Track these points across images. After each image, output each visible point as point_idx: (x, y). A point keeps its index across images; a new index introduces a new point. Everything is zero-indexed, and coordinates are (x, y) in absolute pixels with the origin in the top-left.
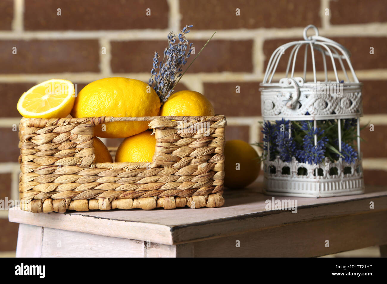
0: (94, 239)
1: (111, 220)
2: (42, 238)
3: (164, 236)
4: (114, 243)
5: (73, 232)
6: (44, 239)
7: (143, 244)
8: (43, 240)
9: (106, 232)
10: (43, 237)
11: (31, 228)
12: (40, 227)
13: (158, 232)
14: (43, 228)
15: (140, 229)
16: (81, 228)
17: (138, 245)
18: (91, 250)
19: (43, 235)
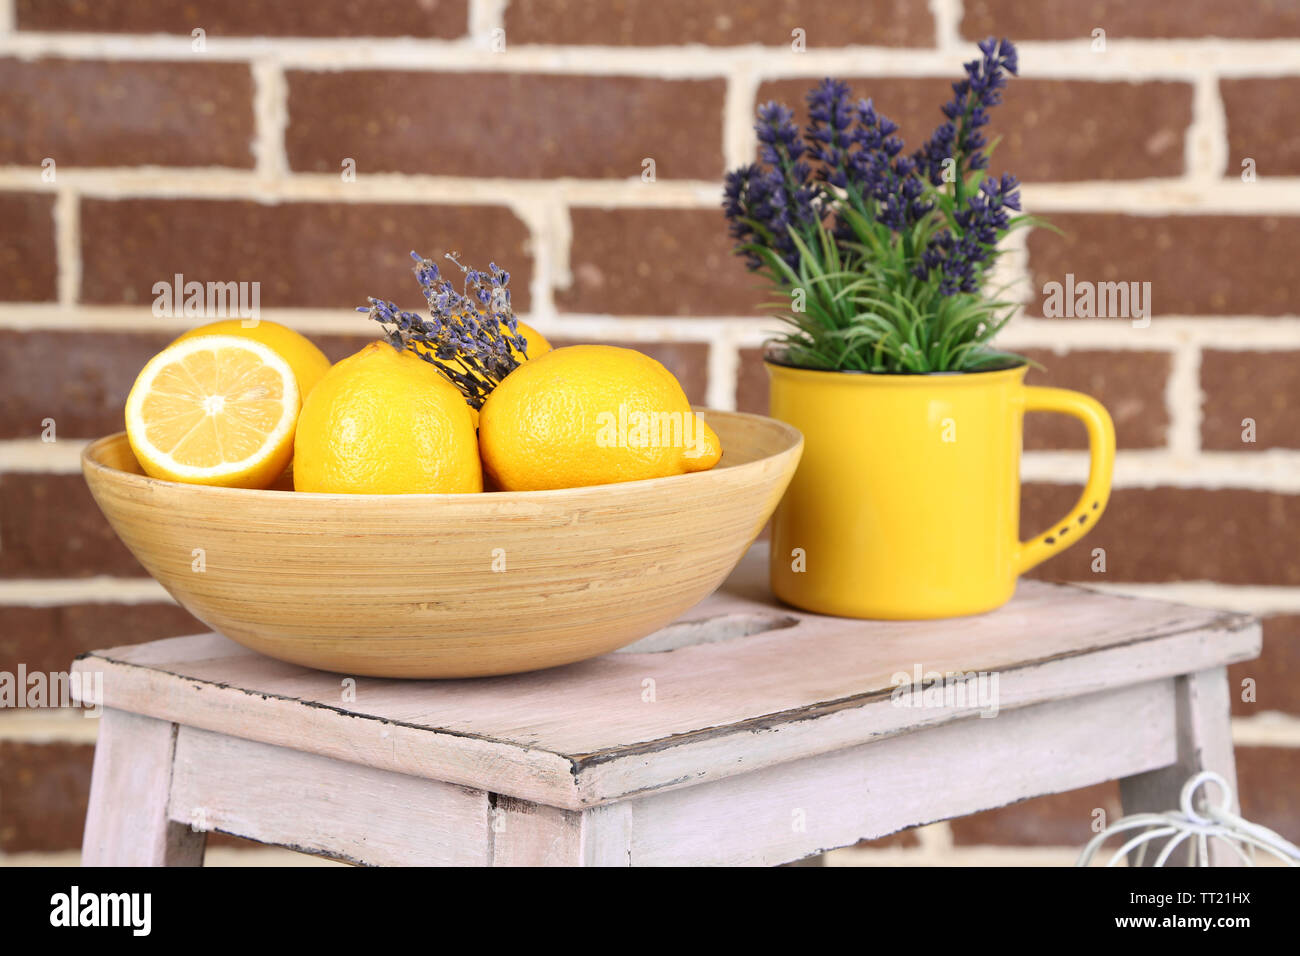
0: (334, 773)
1: (390, 726)
2: (171, 754)
3: (553, 784)
4: (395, 789)
5: (269, 745)
6: (178, 757)
7: (485, 797)
8: (174, 759)
9: (374, 756)
10: (175, 751)
11: (139, 722)
12: (167, 722)
13: (535, 771)
14: (175, 725)
15: (481, 758)
16: (298, 738)
17: (469, 798)
18: (326, 800)
19: (175, 745)
